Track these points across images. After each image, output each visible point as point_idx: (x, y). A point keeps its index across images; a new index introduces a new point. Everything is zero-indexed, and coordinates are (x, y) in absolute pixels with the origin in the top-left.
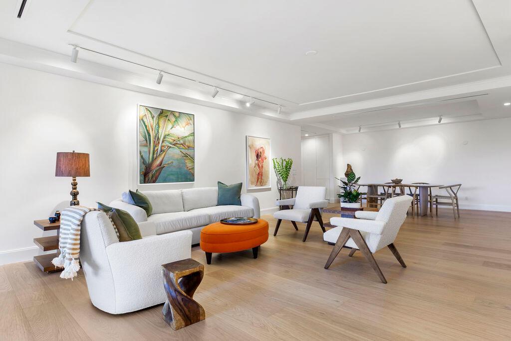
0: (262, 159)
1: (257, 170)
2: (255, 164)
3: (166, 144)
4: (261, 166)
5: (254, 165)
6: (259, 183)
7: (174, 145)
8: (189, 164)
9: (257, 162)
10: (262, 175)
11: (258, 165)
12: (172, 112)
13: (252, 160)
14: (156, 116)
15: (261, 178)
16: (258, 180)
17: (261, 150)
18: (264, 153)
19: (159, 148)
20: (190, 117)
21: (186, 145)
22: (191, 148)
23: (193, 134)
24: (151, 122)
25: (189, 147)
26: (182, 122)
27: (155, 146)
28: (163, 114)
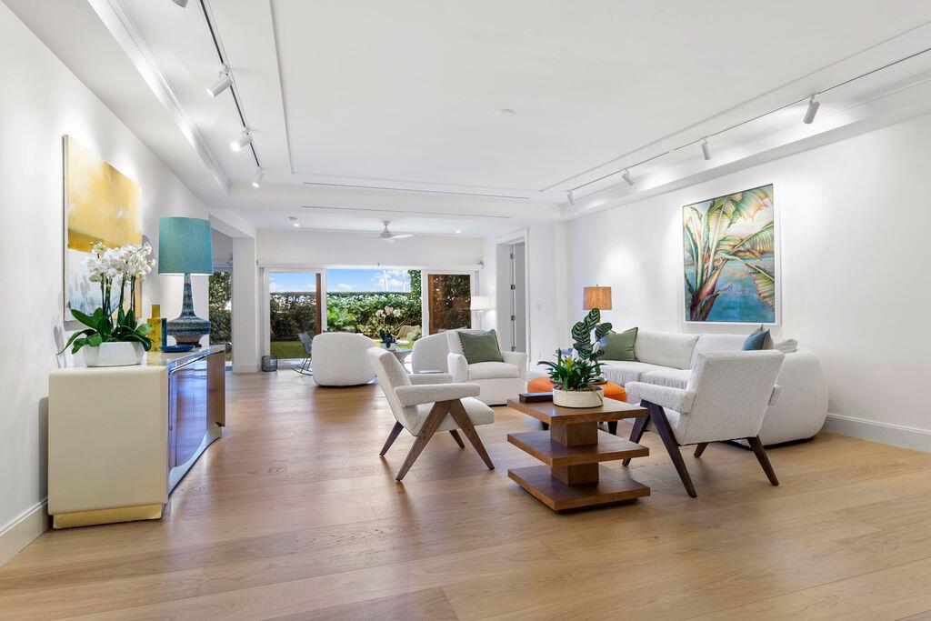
3: (720, 255)
7: (734, 254)
8: (763, 288)
12: (730, 198)
14: (704, 212)
19: (710, 264)
20: (765, 191)
21: (756, 251)
22: (767, 253)
23: (770, 226)
24: (698, 227)
25: (762, 253)
26: (749, 209)
27: (704, 262)
28: (715, 206)
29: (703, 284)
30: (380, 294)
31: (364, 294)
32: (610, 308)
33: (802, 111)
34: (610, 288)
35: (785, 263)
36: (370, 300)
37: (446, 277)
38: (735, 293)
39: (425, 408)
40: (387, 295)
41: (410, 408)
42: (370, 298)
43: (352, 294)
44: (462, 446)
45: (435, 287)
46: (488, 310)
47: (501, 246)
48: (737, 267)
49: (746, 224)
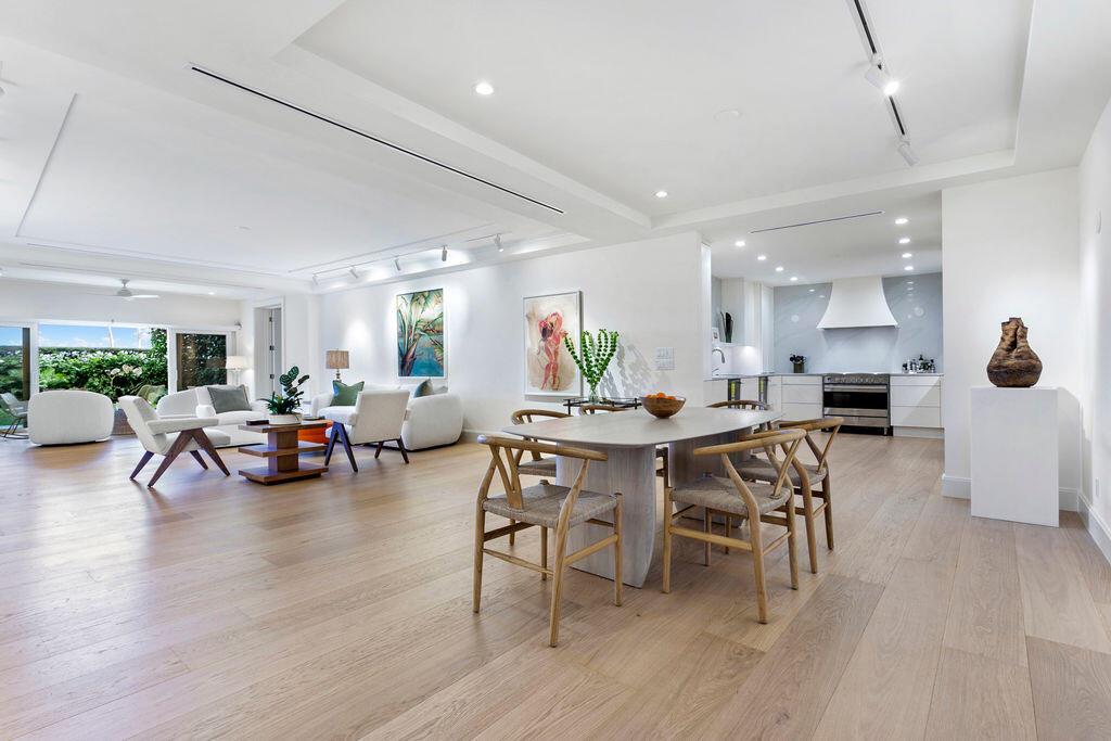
0: (555, 337)
1: (545, 360)
2: (539, 348)
3: (418, 331)
4: (552, 351)
5: (536, 348)
6: (549, 385)
7: (425, 332)
8: (438, 354)
9: (543, 344)
10: (555, 369)
11: (547, 350)
12: (422, 293)
13: (533, 340)
14: (409, 302)
15: (554, 376)
16: (546, 379)
17: (553, 320)
18: (560, 324)
19: (412, 337)
20: (439, 291)
21: (434, 329)
22: (440, 332)
23: (441, 316)
24: (405, 310)
25: (438, 332)
26: (432, 302)
27: (409, 335)
28: (415, 297)
29: (408, 351)
30: (106, 351)
31: (80, 351)
32: (348, 367)
33: (440, 252)
34: (347, 352)
35: (450, 338)
36: (87, 358)
37: (200, 336)
38: (425, 358)
39: (173, 437)
40: (115, 352)
41: (159, 436)
42: (90, 355)
43: (60, 350)
44: (206, 467)
45: (186, 345)
46: (246, 369)
47: (260, 311)
48: (426, 340)
49: (430, 312)
